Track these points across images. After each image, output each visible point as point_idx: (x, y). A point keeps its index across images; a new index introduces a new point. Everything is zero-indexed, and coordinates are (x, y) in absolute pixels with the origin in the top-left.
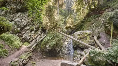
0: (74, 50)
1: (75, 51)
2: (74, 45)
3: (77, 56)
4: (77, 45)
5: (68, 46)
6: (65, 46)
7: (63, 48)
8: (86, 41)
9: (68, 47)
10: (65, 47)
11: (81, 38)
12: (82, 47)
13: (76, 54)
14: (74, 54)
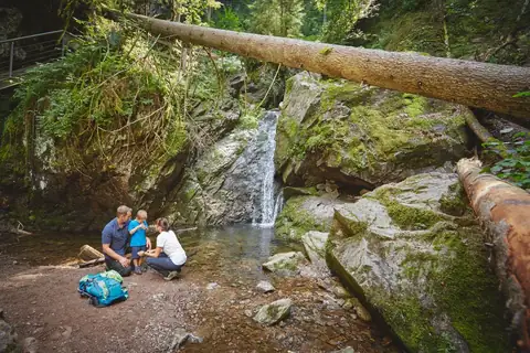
0: (286, 199)
1: (292, 204)
2: (289, 161)
3: (296, 244)
4: (308, 152)
5: (237, 171)
6: (216, 167)
7: (200, 180)
8: (391, 117)
9: (238, 177)
10: (217, 174)
11: (350, 97)
12: (348, 172)
13: (296, 225)
14: (276, 227)
